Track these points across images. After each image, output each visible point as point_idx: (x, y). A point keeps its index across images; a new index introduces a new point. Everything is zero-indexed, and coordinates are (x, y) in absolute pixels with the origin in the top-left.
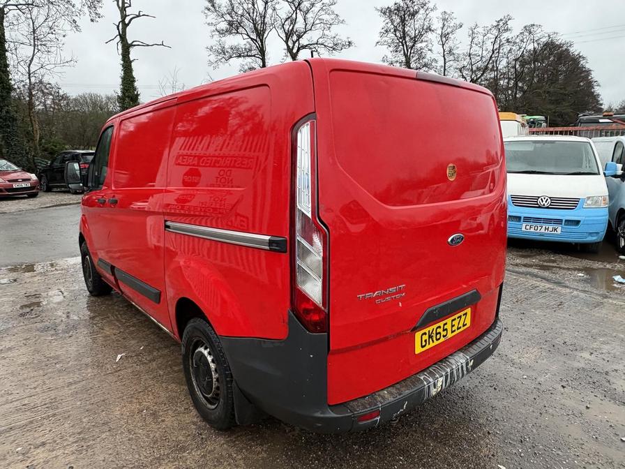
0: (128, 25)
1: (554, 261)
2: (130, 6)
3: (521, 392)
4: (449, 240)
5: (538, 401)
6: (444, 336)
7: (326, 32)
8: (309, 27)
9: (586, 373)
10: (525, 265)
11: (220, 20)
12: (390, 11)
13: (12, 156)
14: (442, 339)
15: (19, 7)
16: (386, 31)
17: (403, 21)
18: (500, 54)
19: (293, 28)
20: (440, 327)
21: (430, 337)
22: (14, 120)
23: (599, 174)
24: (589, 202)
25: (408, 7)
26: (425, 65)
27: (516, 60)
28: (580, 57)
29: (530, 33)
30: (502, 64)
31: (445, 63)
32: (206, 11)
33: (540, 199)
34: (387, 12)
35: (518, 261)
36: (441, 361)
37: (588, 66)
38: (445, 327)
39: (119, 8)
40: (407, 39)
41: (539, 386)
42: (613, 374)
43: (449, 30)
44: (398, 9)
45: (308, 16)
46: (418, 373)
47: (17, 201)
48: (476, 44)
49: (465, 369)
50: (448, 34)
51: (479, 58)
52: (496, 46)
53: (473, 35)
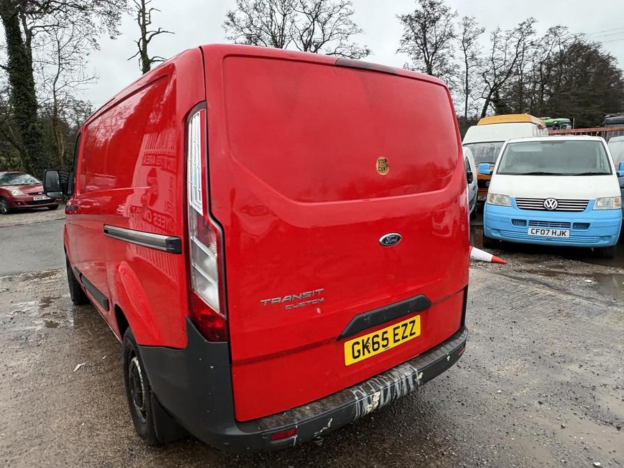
0: (148, 41)
1: (562, 267)
2: (150, 23)
3: (491, 408)
4: (381, 240)
5: (509, 418)
6: (383, 346)
7: (344, 42)
8: (327, 38)
9: (569, 388)
10: (529, 272)
11: (240, 34)
12: (411, 19)
13: (37, 170)
14: (382, 350)
15: (47, 28)
16: (407, 39)
17: (424, 28)
18: (525, 58)
19: (310, 40)
20: (377, 336)
21: (365, 346)
22: (40, 135)
23: (611, 174)
24: (599, 203)
25: (429, 14)
26: (448, 71)
27: (541, 63)
28: (609, 57)
29: (556, 34)
30: (528, 68)
31: (467, 69)
32: (226, 26)
33: (546, 202)
34: (407, 19)
35: (523, 267)
36: (382, 374)
37: (618, 67)
38: (385, 336)
39: (140, 25)
40: (428, 45)
41: (513, 402)
42: (600, 389)
43: (471, 35)
44: (418, 17)
45: (326, 26)
46: (351, 387)
47: (37, 213)
48: (499, 49)
49: (411, 382)
50: (470, 39)
51: (502, 62)
52: (520, 49)
53: (495, 39)
